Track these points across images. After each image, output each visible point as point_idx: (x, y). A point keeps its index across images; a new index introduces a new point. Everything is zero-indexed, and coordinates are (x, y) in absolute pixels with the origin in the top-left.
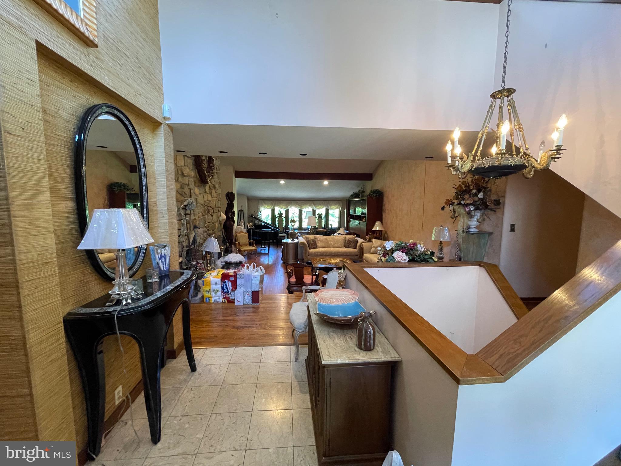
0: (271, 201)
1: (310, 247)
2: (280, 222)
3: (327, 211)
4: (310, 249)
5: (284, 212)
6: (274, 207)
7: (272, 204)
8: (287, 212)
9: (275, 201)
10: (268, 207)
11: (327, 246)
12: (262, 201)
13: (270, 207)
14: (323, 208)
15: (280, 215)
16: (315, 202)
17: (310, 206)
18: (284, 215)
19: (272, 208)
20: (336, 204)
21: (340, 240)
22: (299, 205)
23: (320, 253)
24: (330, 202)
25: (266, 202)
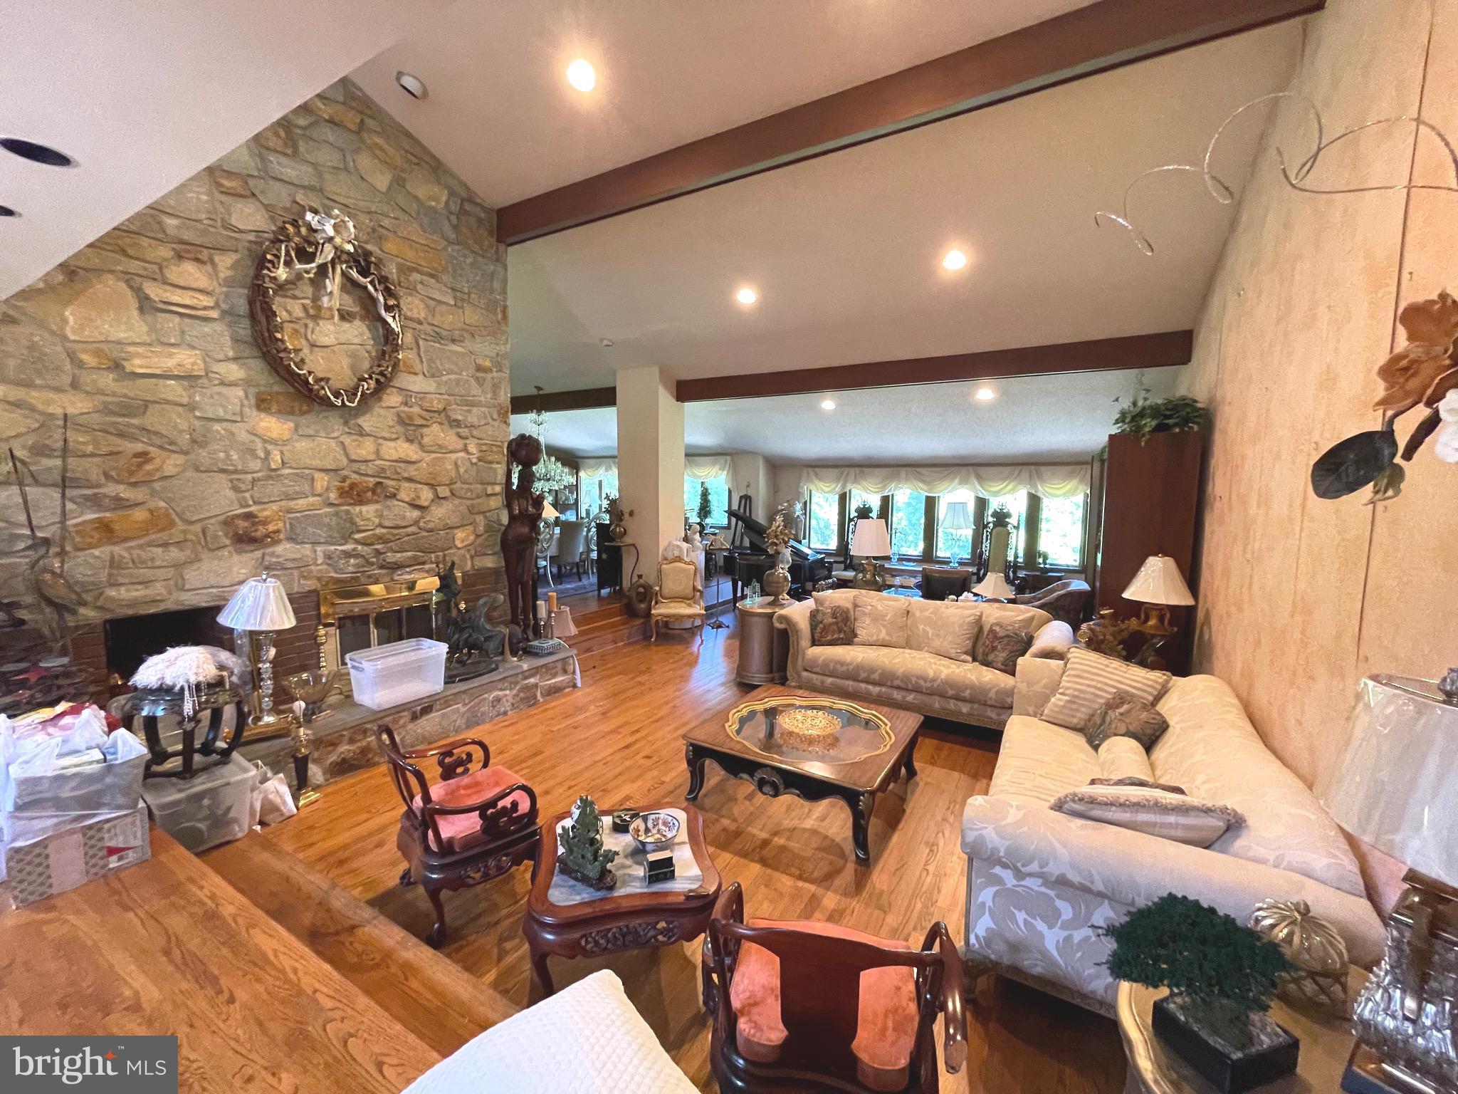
0: (836, 470)
1: (817, 636)
3: (1034, 504)
4: (814, 643)
5: (874, 502)
6: (844, 486)
7: (838, 479)
8: (886, 500)
9: (847, 470)
10: (826, 489)
11: (902, 641)
12: (810, 469)
13: (833, 486)
14: (1013, 490)
15: (864, 511)
16: (982, 470)
17: (964, 482)
19: (839, 489)
20: (1070, 476)
21: (953, 623)
22: (924, 482)
23: (844, 668)
24: (1042, 468)
25: (822, 472)
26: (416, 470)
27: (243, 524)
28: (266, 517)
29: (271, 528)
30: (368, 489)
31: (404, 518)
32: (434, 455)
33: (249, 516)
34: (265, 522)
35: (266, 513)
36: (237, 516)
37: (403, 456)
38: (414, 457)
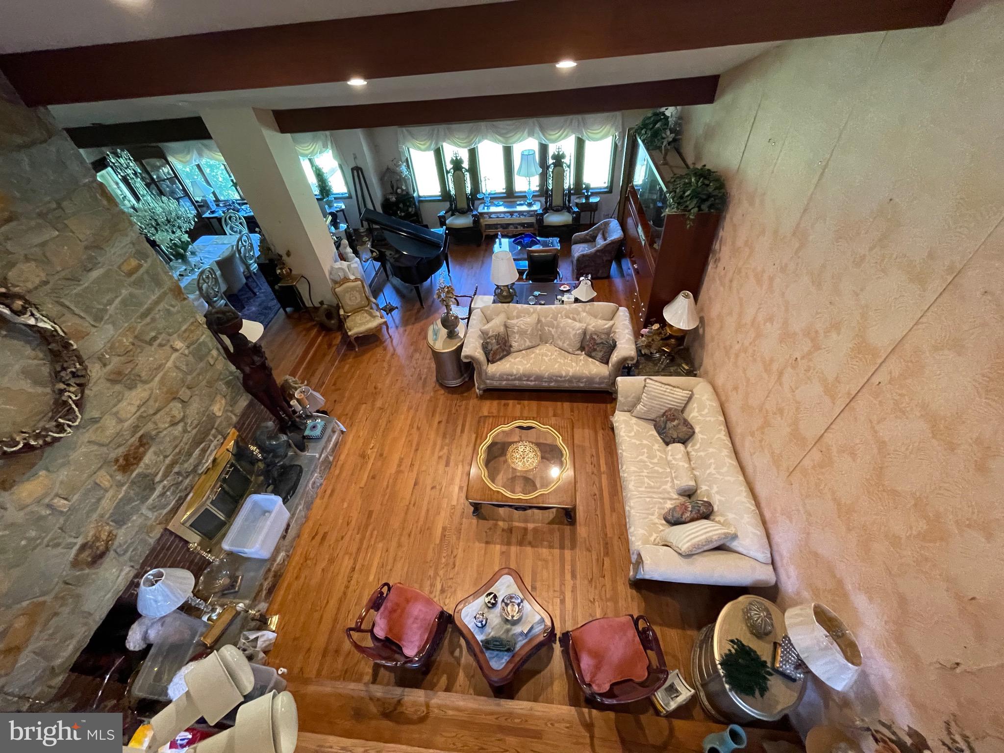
1: (490, 358)
2: (459, 183)
3: (580, 145)
4: (489, 363)
5: (464, 154)
6: (436, 144)
7: (430, 136)
8: (473, 154)
10: (423, 147)
12: (403, 129)
13: (428, 144)
14: (567, 136)
15: (457, 164)
16: (543, 121)
17: (531, 134)
18: (466, 165)
19: (433, 146)
20: (604, 123)
22: (501, 135)
24: (587, 116)
26: (155, 401)
27: (85, 555)
28: (95, 535)
29: (104, 536)
30: (137, 448)
31: (175, 438)
32: (157, 379)
33: (83, 547)
34: (97, 538)
35: (91, 533)
36: (77, 555)
37: (138, 402)
38: (145, 395)
